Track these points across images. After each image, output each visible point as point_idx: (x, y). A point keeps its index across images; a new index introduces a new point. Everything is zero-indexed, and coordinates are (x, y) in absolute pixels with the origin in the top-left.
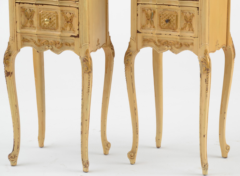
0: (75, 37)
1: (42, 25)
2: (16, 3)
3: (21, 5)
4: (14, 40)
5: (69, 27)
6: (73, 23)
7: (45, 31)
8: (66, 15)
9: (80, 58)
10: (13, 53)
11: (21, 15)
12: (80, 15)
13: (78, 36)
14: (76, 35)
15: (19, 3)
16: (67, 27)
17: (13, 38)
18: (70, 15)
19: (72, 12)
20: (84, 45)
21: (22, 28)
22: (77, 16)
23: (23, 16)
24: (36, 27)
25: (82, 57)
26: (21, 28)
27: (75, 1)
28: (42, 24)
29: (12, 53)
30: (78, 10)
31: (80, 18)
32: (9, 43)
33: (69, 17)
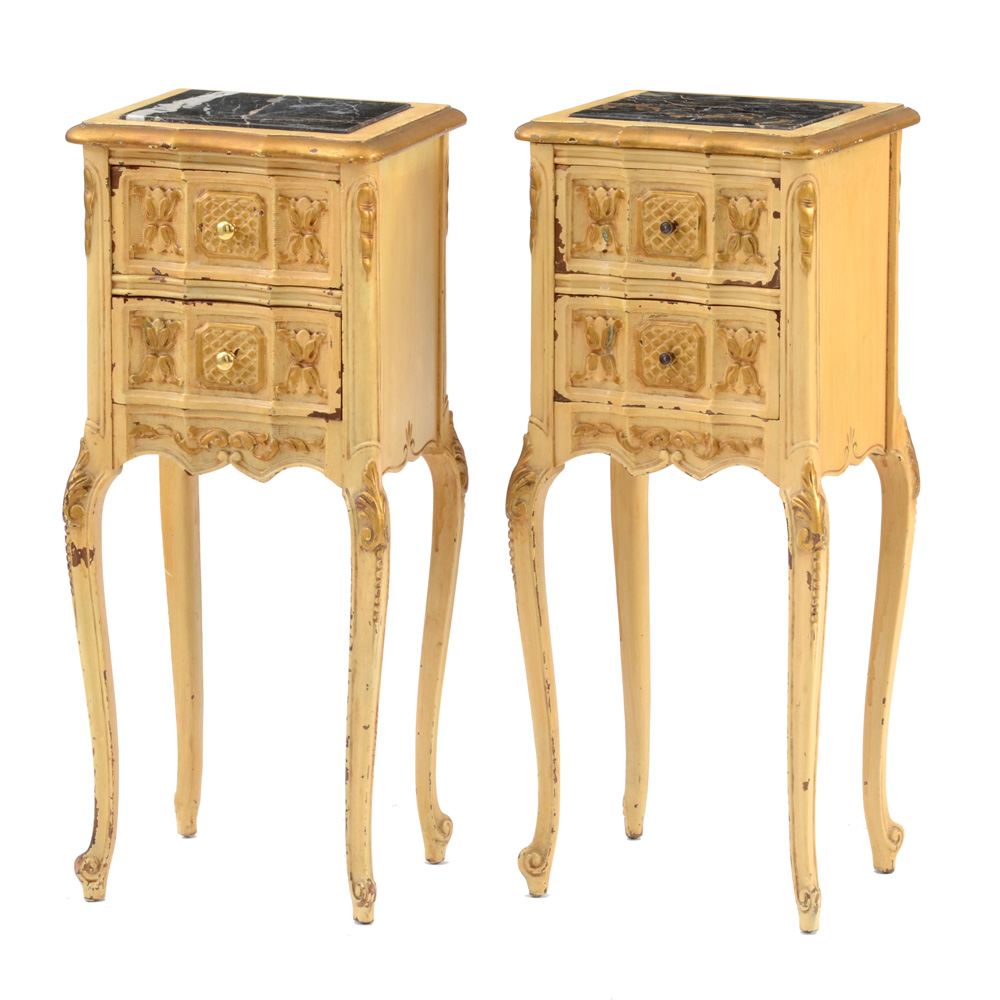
0: (327, 417)
1: (207, 375)
2: (114, 299)
3: (133, 304)
4: (101, 431)
5: (304, 382)
6: (319, 368)
7: (216, 396)
8: (295, 338)
9: (346, 494)
10: (98, 478)
11: (131, 339)
12: (347, 339)
13: (338, 415)
14: (329, 410)
15: (126, 297)
16: (299, 384)
17: (98, 424)
18: (311, 338)
19: (315, 329)
20: (358, 446)
21: (134, 388)
22: (336, 343)
23: (138, 344)
24: (185, 383)
25: (351, 492)
26: (130, 388)
27: (331, 289)
28: (205, 371)
29: (94, 478)
30: (339, 319)
31: (348, 348)
32: (83, 442)
33: (307, 346)
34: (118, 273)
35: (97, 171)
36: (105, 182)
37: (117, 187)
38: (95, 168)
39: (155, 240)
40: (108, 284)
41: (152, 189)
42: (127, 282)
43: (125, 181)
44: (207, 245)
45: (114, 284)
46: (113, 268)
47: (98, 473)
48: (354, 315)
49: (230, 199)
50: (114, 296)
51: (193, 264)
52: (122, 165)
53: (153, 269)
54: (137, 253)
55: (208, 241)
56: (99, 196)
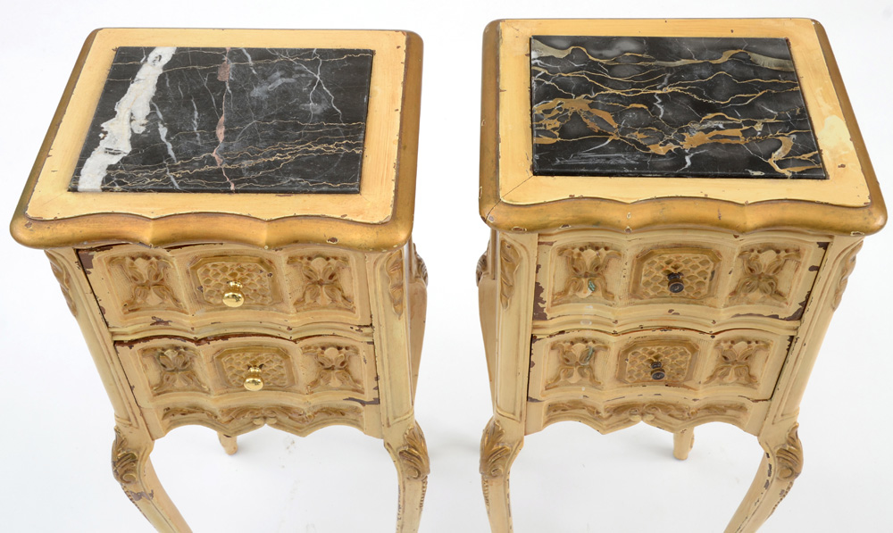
0: (363, 403)
2: (118, 348)
4: (135, 424)
5: (337, 379)
6: (350, 369)
8: (322, 353)
9: (387, 447)
10: (141, 453)
11: (145, 366)
12: (382, 360)
13: (377, 401)
14: (368, 397)
15: (131, 343)
16: (331, 380)
17: (129, 420)
18: (340, 353)
19: (344, 346)
20: (397, 420)
21: (159, 394)
22: (370, 361)
23: (153, 367)
24: (213, 390)
25: (394, 447)
26: (155, 396)
27: (359, 326)
28: (231, 381)
29: (138, 453)
30: (372, 346)
31: (383, 365)
32: (117, 430)
33: (337, 359)
34: (115, 327)
35: (63, 257)
36: (76, 266)
37: (91, 267)
39: (149, 297)
40: (109, 336)
41: (133, 259)
42: (127, 332)
43: (99, 260)
44: (211, 300)
45: (113, 334)
46: (107, 324)
47: (140, 448)
48: (388, 345)
50: (115, 342)
51: (198, 314)
52: (91, 250)
53: (154, 318)
54: (131, 307)
55: (212, 297)
56: (73, 276)
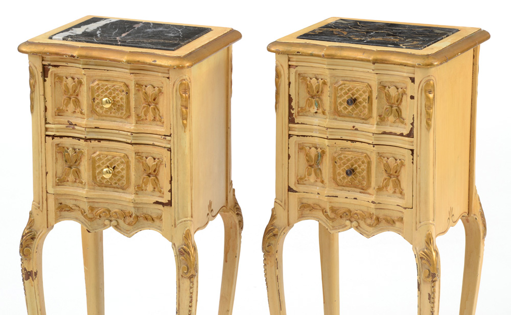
0: (163, 204)
1: (98, 179)
2: (47, 137)
3: (57, 140)
4: (41, 208)
5: (151, 185)
6: (159, 177)
7: (103, 190)
8: (146, 161)
9: (173, 246)
10: (39, 233)
11: (56, 159)
12: (174, 163)
13: (169, 203)
14: (165, 201)
15: (53, 137)
16: (148, 186)
17: (39, 204)
18: (154, 162)
19: (157, 157)
20: (180, 221)
21: (58, 185)
22: (168, 165)
23: (61, 161)
24: (86, 183)
25: (177, 246)
26: (56, 185)
27: (165, 135)
28: (97, 178)
29: (37, 233)
30: (169, 152)
31: (174, 168)
32: (31, 214)
33: (153, 166)
34: (49, 123)
35: (36, 68)
36: (40, 74)
37: (47, 77)
38: (35, 66)
39: (69, 106)
40: (44, 129)
41: (67, 78)
42: (54, 128)
43: (52, 73)
44: (98, 109)
45: (46, 129)
46: (46, 120)
47: (39, 230)
48: (178, 151)
49: (109, 85)
51: (90, 119)
52: (49, 65)
53: (68, 121)
54: (59, 113)
55: (98, 107)
56: (37, 82)
